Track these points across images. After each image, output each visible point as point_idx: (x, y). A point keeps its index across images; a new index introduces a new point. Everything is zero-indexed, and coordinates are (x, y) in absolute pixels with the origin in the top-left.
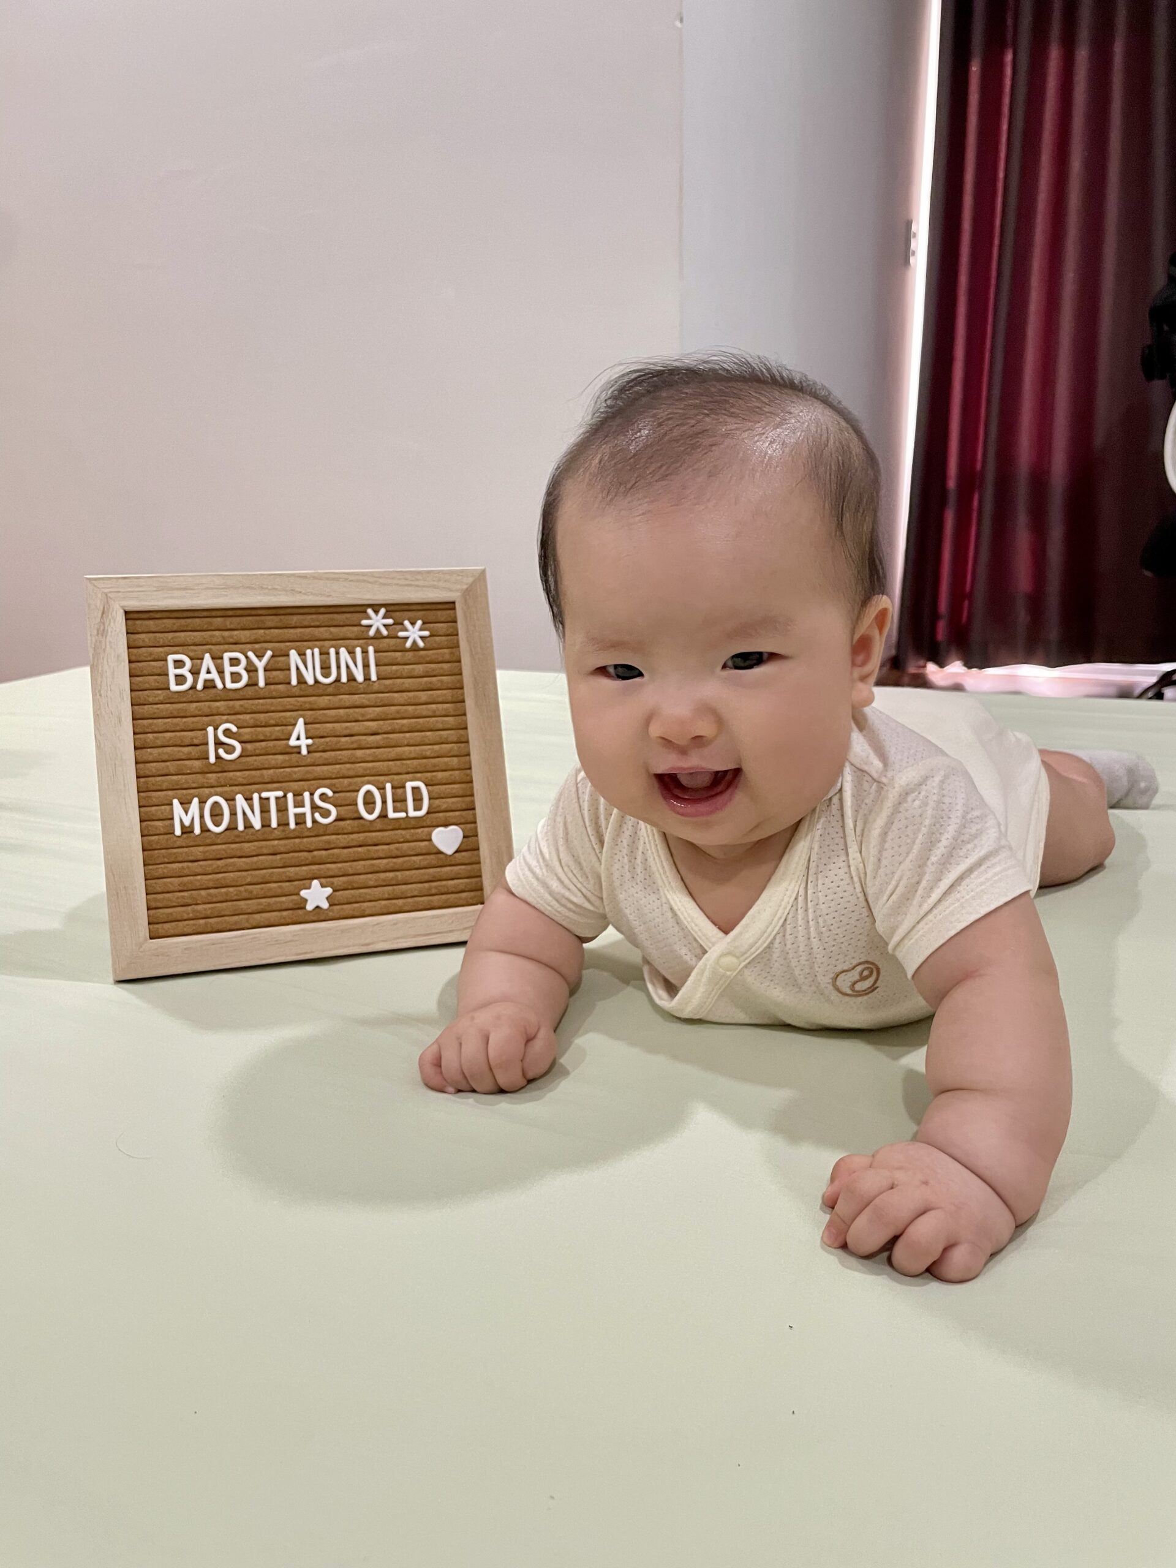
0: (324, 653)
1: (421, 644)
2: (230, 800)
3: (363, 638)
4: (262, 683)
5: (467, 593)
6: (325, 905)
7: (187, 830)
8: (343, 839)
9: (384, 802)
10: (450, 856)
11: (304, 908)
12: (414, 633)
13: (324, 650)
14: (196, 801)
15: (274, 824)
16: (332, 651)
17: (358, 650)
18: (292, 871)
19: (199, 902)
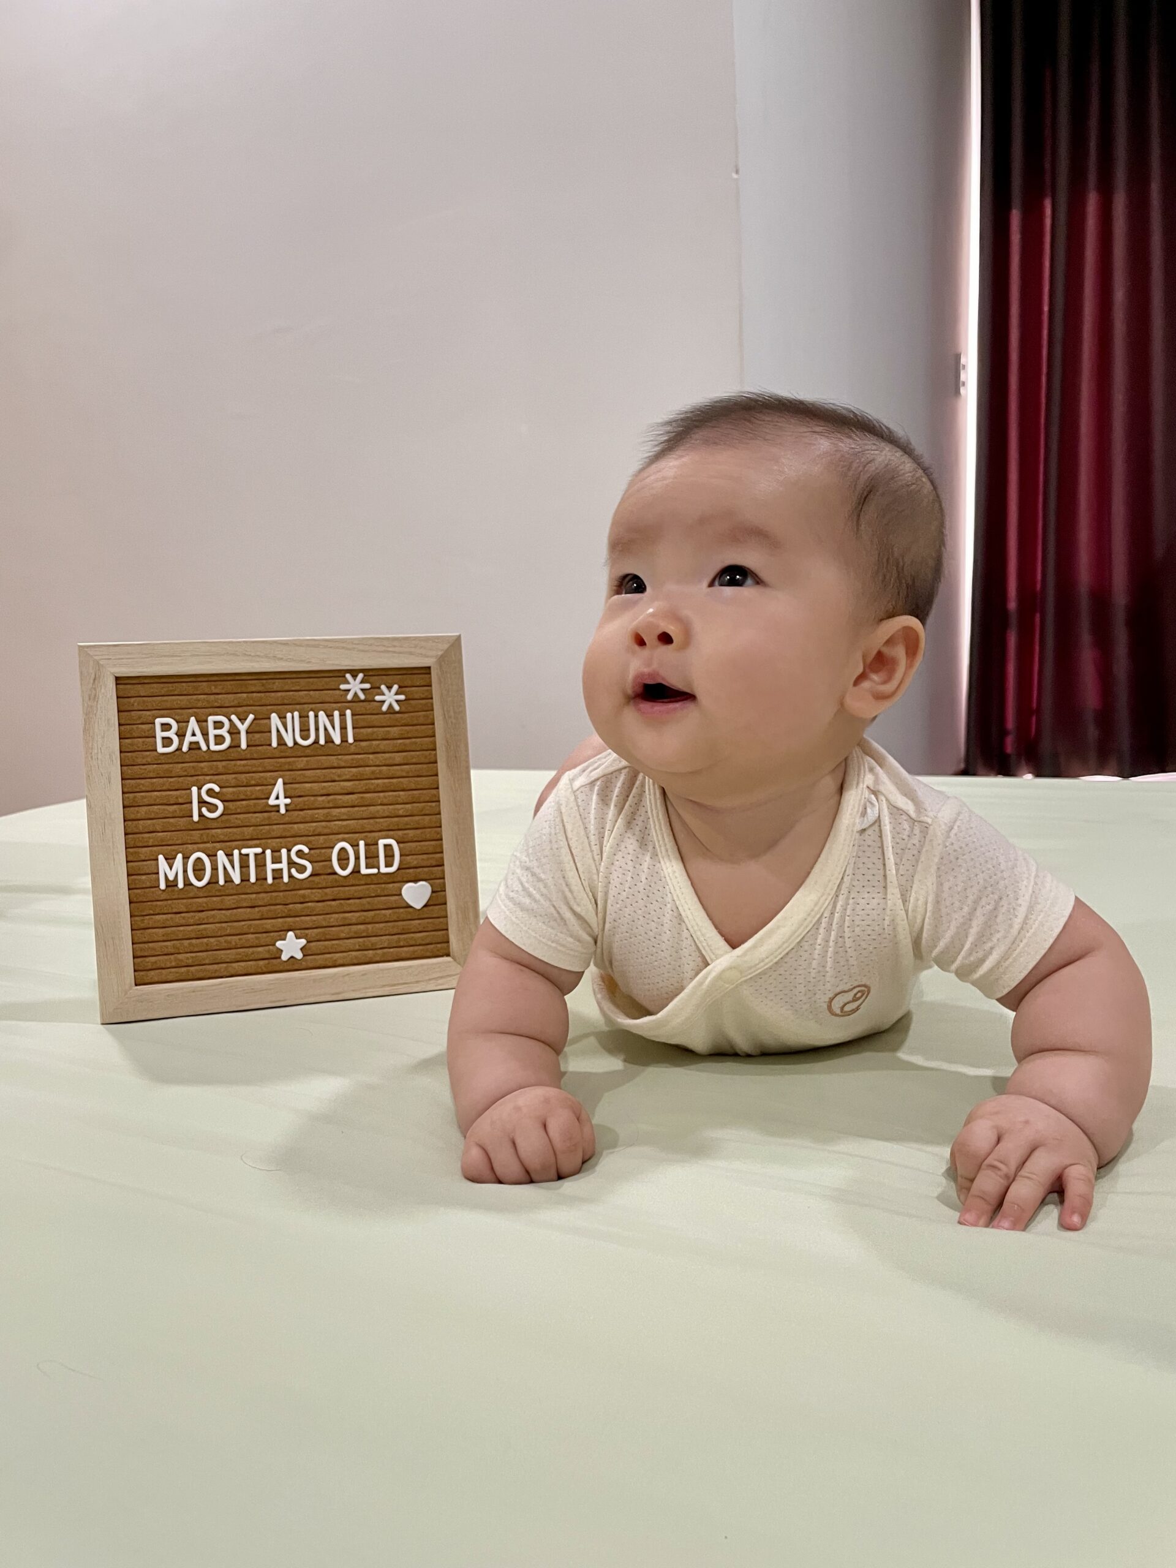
0: (304, 717)
1: (397, 708)
2: (212, 856)
3: (341, 703)
4: (244, 746)
5: (441, 659)
6: (299, 955)
7: (171, 884)
8: (317, 894)
9: (357, 858)
10: (419, 910)
11: (280, 958)
12: (390, 698)
13: (304, 714)
14: (180, 856)
15: (253, 879)
16: (311, 714)
17: (336, 714)
18: (268, 924)
19: (181, 951)
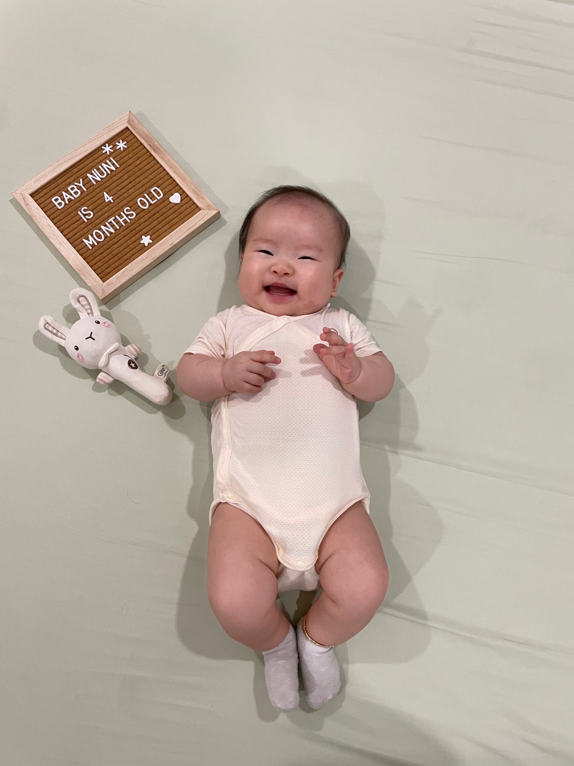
0: (98, 169)
1: (126, 147)
2: (100, 229)
3: (108, 157)
4: (85, 190)
5: (129, 122)
6: (151, 241)
7: (93, 246)
8: (143, 220)
9: (148, 201)
10: (180, 203)
11: (145, 246)
12: (121, 145)
14: (90, 236)
15: (118, 228)
16: (100, 167)
17: (108, 161)
18: (133, 239)
19: (111, 264)
